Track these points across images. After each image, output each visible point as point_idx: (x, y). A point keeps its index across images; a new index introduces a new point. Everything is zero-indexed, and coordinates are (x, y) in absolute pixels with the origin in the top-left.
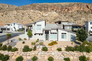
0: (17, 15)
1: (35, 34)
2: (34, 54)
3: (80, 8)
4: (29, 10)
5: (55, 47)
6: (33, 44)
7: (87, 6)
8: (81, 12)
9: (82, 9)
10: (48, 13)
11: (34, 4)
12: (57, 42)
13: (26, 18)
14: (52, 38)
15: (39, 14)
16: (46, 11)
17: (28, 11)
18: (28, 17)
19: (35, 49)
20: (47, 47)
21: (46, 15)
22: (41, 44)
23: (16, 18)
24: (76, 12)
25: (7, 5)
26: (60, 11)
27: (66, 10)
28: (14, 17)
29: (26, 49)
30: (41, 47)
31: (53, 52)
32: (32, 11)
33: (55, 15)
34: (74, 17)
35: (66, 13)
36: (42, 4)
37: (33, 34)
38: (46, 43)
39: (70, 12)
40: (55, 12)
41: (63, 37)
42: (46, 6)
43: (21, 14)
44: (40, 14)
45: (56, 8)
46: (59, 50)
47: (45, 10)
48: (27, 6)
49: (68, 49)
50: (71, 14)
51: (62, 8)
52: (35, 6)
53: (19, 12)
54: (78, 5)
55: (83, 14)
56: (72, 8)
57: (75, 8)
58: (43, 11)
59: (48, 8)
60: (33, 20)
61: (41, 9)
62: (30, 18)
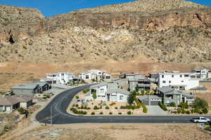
0: (50, 44)
1: (99, 96)
3: (181, 21)
4: (71, 29)
5: (114, 107)
6: (99, 104)
7: (197, 14)
9: (185, 24)
10: (112, 33)
11: (81, 11)
12: (116, 103)
13: (69, 50)
14: (112, 99)
15: (93, 38)
16: (107, 28)
17: (69, 31)
18: (73, 47)
19: (101, 108)
20: (109, 106)
21: (107, 39)
22: (105, 104)
23: (51, 53)
24: (172, 30)
25: (16, 10)
26: (138, 27)
27: (151, 25)
28: (47, 49)
29: (96, 108)
30: (105, 107)
31: (112, 109)
32: (77, 29)
33: (127, 39)
34: (166, 43)
35: (151, 32)
36: (98, 10)
37: (97, 96)
38: (108, 104)
39: (160, 29)
40: (126, 32)
41: (121, 99)
42: (106, 16)
43: (59, 42)
45: (129, 21)
46: (116, 108)
47: (105, 26)
49: (122, 107)
50: (160, 35)
51: (143, 22)
53: (53, 38)
54: (177, 14)
55: (184, 37)
56: (165, 21)
57: (171, 21)
58: (101, 29)
59: (111, 22)
60: (82, 55)
61: (96, 22)
62: (78, 51)
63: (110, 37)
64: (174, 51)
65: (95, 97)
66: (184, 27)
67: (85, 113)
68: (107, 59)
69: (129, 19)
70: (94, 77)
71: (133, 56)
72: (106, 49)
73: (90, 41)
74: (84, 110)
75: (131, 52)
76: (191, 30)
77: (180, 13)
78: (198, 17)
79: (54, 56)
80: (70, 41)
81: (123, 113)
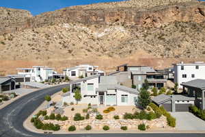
0: (33, 39)
1: (85, 96)
2: (87, 122)
3: (183, 16)
4: (60, 25)
7: (199, 9)
8: (185, 25)
9: (186, 19)
10: (106, 30)
11: (71, 7)
12: (114, 107)
13: (55, 46)
15: (84, 35)
16: (99, 24)
17: (57, 27)
18: (60, 43)
19: (88, 117)
20: (102, 114)
21: (100, 36)
22: (95, 111)
23: (33, 49)
24: (172, 25)
25: (5, 10)
26: (134, 23)
28: (29, 45)
30: (95, 115)
32: (66, 26)
33: (123, 35)
34: (167, 39)
35: (149, 28)
36: (90, 7)
37: (83, 96)
39: (158, 25)
40: (121, 28)
42: (99, 13)
43: (44, 38)
44: (85, 32)
45: (124, 17)
46: (116, 118)
47: (97, 22)
48: (55, 13)
50: (159, 32)
51: (139, 18)
52: (73, 14)
53: (38, 33)
54: (177, 8)
55: (187, 32)
56: (164, 16)
57: (171, 16)
58: (93, 26)
59: (104, 18)
60: (70, 52)
61: (88, 19)
62: (65, 47)
63: (103, 34)
64: (179, 46)
65: (78, 98)
66: (187, 23)
67: (57, 128)
68: (100, 56)
69: (124, 14)
70: (82, 73)
71: (130, 52)
72: (98, 46)
73: (80, 37)
74: (55, 122)
75: (129, 48)
76: (195, 26)
77: (180, 7)
78: (201, 12)
79: (36, 52)
80: (58, 37)
81: (129, 127)
